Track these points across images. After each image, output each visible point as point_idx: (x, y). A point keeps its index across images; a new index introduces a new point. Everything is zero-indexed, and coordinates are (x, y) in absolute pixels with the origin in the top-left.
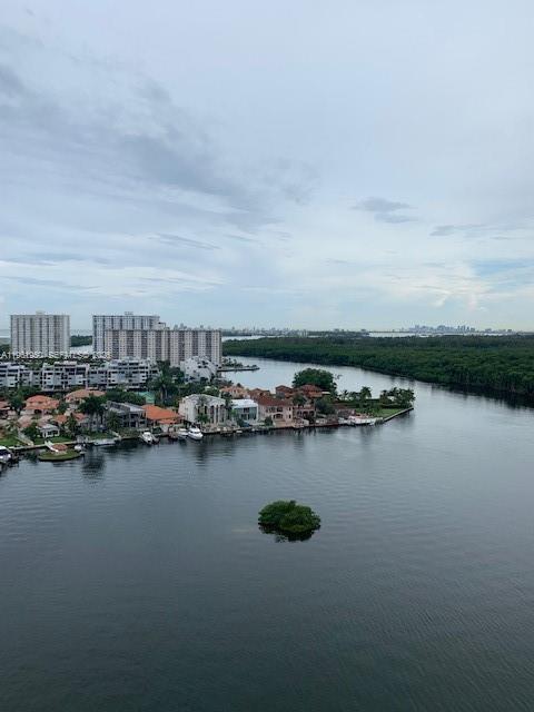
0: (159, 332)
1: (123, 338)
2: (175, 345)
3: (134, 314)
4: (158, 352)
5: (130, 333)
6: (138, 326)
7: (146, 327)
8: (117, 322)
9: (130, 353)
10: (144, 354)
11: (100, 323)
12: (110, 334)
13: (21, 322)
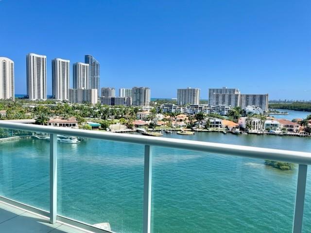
0: (237, 95)
1: (220, 98)
2: (244, 101)
3: (226, 88)
5: (224, 96)
6: (228, 93)
7: (232, 93)
8: (219, 91)
9: (223, 103)
11: (212, 91)
13: (181, 92)
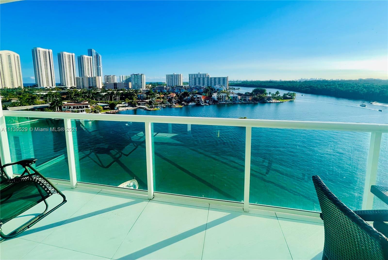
0: (208, 78)
1: (197, 80)
2: (213, 82)
3: (201, 73)
4: (208, 84)
5: (199, 79)
6: (202, 76)
7: (204, 77)
8: (196, 76)
9: (199, 84)
10: (203, 84)
11: (191, 76)
12: (193, 79)
13: (169, 77)
